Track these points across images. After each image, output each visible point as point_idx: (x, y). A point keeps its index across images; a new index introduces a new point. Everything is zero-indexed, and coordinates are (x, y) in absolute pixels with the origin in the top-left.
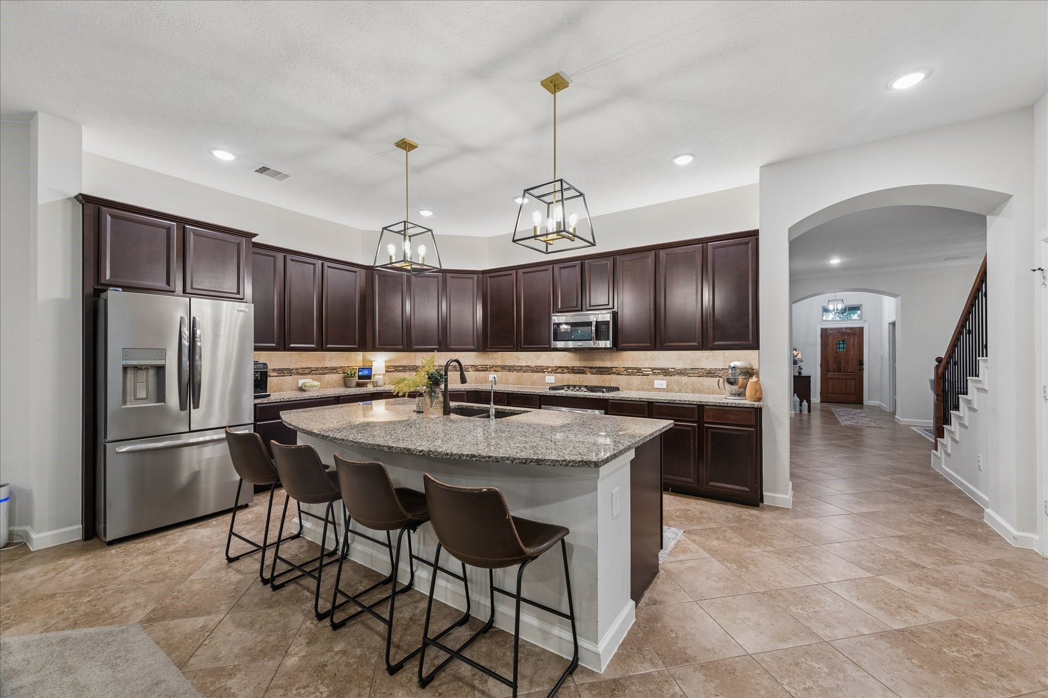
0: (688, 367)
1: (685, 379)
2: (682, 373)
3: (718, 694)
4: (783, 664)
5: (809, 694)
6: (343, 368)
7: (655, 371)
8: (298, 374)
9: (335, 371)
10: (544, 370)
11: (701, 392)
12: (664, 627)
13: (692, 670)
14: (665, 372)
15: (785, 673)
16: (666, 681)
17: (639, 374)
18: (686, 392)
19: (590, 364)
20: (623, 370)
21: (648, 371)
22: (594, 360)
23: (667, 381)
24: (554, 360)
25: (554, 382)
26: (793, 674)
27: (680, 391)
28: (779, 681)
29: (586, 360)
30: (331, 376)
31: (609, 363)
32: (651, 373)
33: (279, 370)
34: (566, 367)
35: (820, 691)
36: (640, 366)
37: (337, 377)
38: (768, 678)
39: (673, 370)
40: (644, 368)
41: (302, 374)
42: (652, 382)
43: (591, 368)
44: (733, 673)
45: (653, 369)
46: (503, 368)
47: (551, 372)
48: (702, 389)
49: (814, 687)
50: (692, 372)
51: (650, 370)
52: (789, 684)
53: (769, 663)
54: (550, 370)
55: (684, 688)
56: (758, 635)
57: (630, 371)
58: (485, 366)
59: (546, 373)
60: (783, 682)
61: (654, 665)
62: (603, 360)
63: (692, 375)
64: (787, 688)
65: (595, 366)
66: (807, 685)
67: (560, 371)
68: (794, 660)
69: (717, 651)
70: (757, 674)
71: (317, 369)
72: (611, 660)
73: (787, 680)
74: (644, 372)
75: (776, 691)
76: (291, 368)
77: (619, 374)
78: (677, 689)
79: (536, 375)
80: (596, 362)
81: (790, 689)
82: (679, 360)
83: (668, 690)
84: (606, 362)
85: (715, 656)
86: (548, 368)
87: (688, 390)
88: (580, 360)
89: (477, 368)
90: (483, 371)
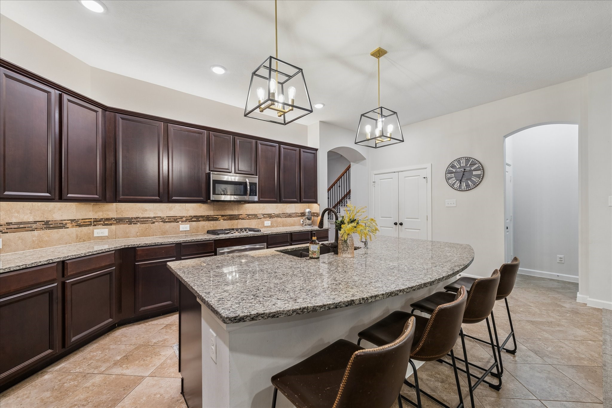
0: (281, 212)
1: (279, 219)
2: (278, 216)
7: (265, 216)
10: (178, 220)
11: (286, 226)
14: (270, 216)
17: (256, 218)
18: (280, 227)
19: (223, 213)
20: (246, 216)
21: (261, 216)
22: (225, 210)
23: (271, 221)
24: (188, 210)
25: (189, 230)
27: (277, 226)
29: (219, 210)
31: (237, 212)
32: (263, 217)
34: (202, 217)
36: (256, 213)
39: (274, 215)
40: (259, 214)
42: (263, 223)
43: (222, 216)
45: (264, 215)
46: (119, 221)
47: (186, 221)
48: (286, 224)
50: (282, 215)
51: (262, 215)
54: (184, 219)
57: (250, 216)
58: (88, 220)
59: (180, 222)
62: (232, 210)
63: (282, 217)
65: (226, 214)
67: (196, 219)
74: (259, 217)
77: (243, 219)
79: (168, 225)
80: (227, 211)
82: (276, 209)
84: (234, 211)
86: (181, 218)
87: (281, 225)
88: (214, 210)
89: (79, 222)
90: (86, 226)
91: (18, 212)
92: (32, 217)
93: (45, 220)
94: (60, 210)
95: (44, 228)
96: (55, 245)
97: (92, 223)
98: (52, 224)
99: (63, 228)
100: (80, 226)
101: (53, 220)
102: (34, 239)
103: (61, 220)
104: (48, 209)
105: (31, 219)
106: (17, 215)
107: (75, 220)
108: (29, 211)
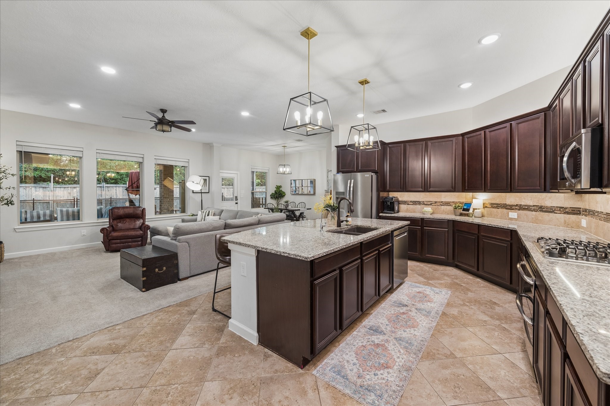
3: (194, 358)
4: (188, 394)
5: (166, 393)
6: (455, 203)
8: (424, 204)
9: (449, 204)
12: (245, 354)
13: (212, 354)
15: (183, 391)
16: (212, 344)
26: (180, 395)
28: (182, 385)
30: (445, 207)
33: (414, 201)
35: (163, 400)
37: (450, 208)
38: (187, 381)
41: (426, 205)
44: (200, 368)
49: (166, 399)
52: (177, 388)
53: (193, 388)
55: (205, 348)
56: (214, 395)
60: (180, 386)
61: (222, 343)
64: (176, 386)
66: (170, 396)
68: (186, 402)
69: (216, 368)
70: (192, 378)
71: (436, 202)
72: (233, 332)
73: (179, 389)
75: (179, 380)
76: (420, 201)
78: (206, 346)
81: (175, 386)
83: (208, 343)
85: (214, 366)
89: (567, 210)
90: (575, 215)
91: (525, 199)
92: (532, 202)
93: (540, 205)
94: (550, 198)
95: (539, 211)
96: (546, 224)
97: (581, 212)
98: (544, 209)
99: (552, 213)
100: (568, 213)
101: (545, 205)
102: (533, 217)
103: (551, 207)
104: (542, 197)
105: (531, 204)
106: (524, 200)
107: (564, 207)
108: (530, 199)
